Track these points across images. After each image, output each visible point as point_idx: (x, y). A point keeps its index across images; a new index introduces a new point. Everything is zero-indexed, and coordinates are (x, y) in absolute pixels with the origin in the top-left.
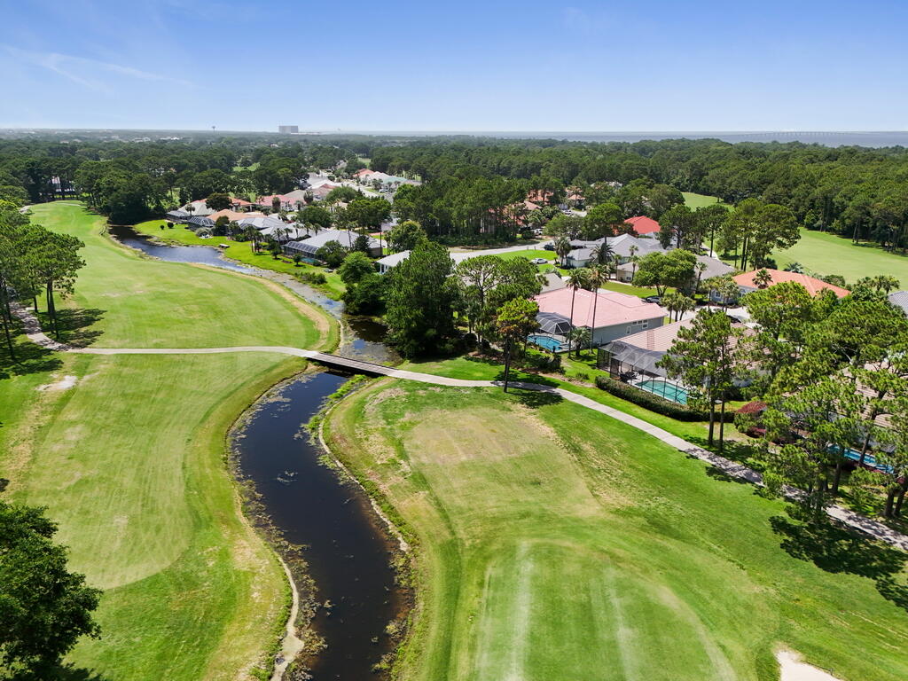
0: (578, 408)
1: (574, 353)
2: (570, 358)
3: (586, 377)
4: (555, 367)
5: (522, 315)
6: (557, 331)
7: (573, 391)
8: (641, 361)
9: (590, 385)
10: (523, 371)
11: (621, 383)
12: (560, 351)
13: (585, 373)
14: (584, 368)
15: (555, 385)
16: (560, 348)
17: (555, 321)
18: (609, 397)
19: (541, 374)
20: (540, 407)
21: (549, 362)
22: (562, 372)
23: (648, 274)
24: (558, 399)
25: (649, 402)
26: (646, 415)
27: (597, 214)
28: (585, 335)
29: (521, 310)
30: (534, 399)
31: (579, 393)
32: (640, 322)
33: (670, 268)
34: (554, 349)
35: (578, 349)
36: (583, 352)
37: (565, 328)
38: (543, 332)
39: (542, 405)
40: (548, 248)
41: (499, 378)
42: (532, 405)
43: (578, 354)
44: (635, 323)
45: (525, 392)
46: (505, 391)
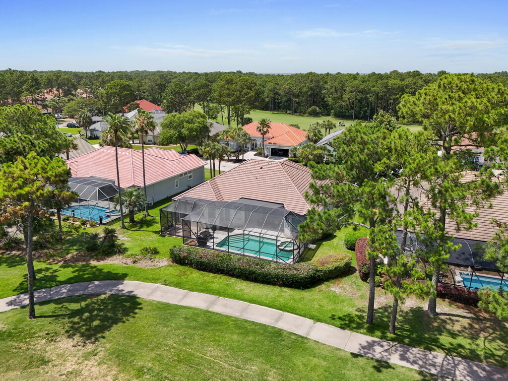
0: (166, 310)
1: (128, 220)
2: (124, 227)
3: (155, 252)
4: (110, 247)
5: (38, 184)
6: (101, 196)
7: (146, 280)
8: (212, 215)
9: (163, 262)
10: (65, 266)
11: (200, 249)
12: (109, 220)
13: (152, 247)
14: (148, 238)
15: (120, 278)
16: (109, 216)
17: (96, 186)
18: (196, 275)
19: (94, 263)
20: (107, 334)
21: (99, 242)
22: (121, 251)
23: (172, 132)
24: (131, 304)
25: (254, 273)
26: (257, 292)
27: (111, 88)
28: (138, 197)
29: (36, 175)
30: (91, 319)
31: (155, 280)
32: (186, 173)
33: (190, 126)
34: (101, 220)
35: (132, 214)
36: (138, 217)
37: (109, 191)
38: (81, 200)
39: (108, 328)
40: (70, 126)
41: (21, 289)
42: (91, 334)
43: (132, 221)
44: (181, 175)
45: (75, 306)
46: (32, 315)
